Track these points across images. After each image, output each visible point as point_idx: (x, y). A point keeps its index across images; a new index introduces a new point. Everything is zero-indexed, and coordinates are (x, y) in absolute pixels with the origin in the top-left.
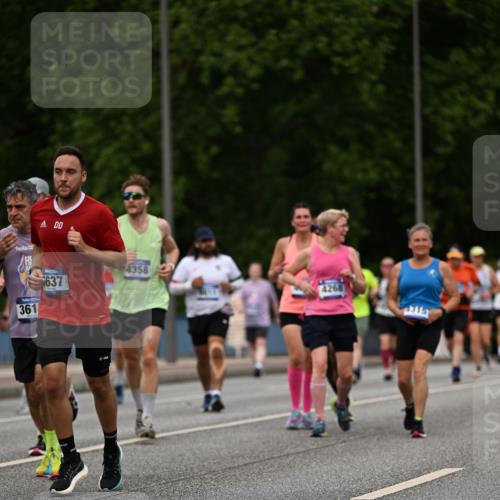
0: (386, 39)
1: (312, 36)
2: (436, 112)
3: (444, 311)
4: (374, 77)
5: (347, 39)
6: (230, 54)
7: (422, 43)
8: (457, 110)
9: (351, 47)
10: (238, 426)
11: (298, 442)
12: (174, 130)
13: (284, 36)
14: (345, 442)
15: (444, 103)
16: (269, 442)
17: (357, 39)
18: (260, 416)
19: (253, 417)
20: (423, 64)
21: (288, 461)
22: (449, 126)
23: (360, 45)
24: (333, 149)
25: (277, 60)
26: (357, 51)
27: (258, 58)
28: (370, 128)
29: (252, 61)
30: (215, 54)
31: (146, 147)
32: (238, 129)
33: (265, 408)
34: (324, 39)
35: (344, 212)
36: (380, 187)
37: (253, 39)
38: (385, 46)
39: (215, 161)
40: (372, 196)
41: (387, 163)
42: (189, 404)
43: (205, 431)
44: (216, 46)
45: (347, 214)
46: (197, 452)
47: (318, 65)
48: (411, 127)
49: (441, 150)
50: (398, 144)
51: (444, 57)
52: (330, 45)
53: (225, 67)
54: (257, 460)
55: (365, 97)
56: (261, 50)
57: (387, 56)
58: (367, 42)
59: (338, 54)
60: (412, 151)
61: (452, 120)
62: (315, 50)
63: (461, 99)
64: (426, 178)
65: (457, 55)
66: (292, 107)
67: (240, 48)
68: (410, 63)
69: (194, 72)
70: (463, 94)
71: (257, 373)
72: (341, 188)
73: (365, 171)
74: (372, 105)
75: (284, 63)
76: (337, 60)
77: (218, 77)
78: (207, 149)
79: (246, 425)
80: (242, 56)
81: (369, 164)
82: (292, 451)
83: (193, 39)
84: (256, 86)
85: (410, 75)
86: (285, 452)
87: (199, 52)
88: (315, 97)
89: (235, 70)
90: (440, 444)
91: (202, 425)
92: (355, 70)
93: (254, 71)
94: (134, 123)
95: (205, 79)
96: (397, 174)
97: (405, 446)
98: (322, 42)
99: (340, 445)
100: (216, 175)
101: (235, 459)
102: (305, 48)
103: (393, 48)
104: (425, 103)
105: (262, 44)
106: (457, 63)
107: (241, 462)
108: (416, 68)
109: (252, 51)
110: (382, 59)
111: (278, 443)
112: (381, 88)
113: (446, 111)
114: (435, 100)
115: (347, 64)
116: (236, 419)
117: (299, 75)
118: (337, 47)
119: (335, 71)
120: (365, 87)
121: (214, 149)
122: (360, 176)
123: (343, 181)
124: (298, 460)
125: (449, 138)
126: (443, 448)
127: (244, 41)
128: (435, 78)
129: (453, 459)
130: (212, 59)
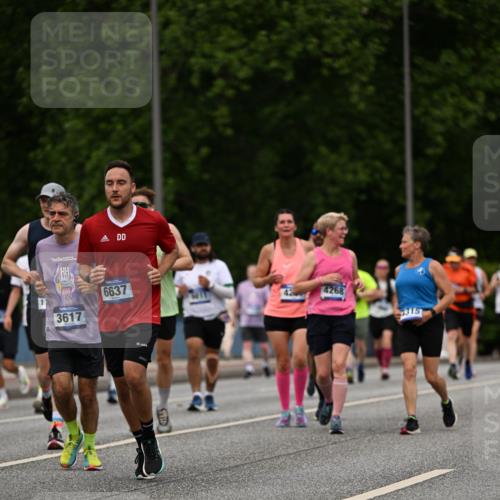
0: (377, 40)
1: (302, 37)
2: (426, 113)
3: (433, 312)
4: (364, 78)
5: (337, 39)
6: (220, 55)
7: (412, 43)
8: (448, 112)
9: (341, 48)
10: (229, 427)
11: (290, 444)
12: (164, 132)
13: (274, 38)
14: (335, 443)
15: (435, 104)
16: (259, 443)
17: (348, 39)
18: (251, 417)
19: (244, 419)
20: (413, 65)
21: (279, 462)
22: (438, 128)
23: (349, 45)
24: (323, 150)
25: (267, 61)
26: (347, 53)
27: (249, 59)
28: (361, 130)
29: (243, 62)
30: (205, 56)
31: (137, 148)
32: (229, 132)
33: (255, 409)
34: (315, 40)
35: (342, 215)
36: (371, 188)
37: (244, 40)
38: (375, 47)
39: (205, 163)
40: (363, 197)
41: (378, 164)
42: (180, 405)
43: (196, 432)
44: (207, 48)
45: (346, 217)
46: (188, 453)
47: (307, 66)
48: (402, 129)
49: (430, 151)
50: (388, 146)
51: (435, 59)
52: (320, 46)
53: (216, 69)
54: (248, 461)
55: (355, 99)
56: (252, 52)
57: (378, 57)
58: (356, 43)
59: (328, 55)
60: (402, 152)
61: (442, 121)
62: (305, 51)
63: (451, 100)
64: (416, 179)
65: (447, 57)
66: (282, 109)
67: (230, 50)
68: (400, 64)
69: (184, 73)
70: (453, 95)
71: (248, 375)
72: (331, 190)
73: (355, 172)
74: (362, 106)
75: (274, 64)
76: (327, 61)
77: (208, 78)
78: (197, 151)
79: (237, 426)
80: (233, 57)
81: (359, 165)
82: (283, 452)
83: (183, 41)
84: (246, 88)
85: (401, 76)
86: (277, 453)
87: (189, 54)
88: (306, 98)
89: (225, 72)
90: (430, 445)
91: (192, 427)
92: (346, 71)
93: (244, 73)
94: (126, 125)
95: (195, 81)
96: (387, 175)
97: (397, 447)
98: (312, 43)
99: (331, 447)
100: (206, 176)
101: (226, 461)
102: (295, 50)
103: (383, 49)
104: (415, 104)
105: (253, 45)
106: (448, 64)
107: (232, 463)
108: (407, 70)
109: (242, 52)
110: (372, 60)
111: (269, 444)
112: (371, 89)
113: (437, 112)
114: (425, 101)
115: (337, 65)
116: (228, 421)
117: (289, 77)
118: (327, 48)
119: (325, 72)
120: (355, 88)
121: (205, 151)
122: (350, 177)
123: (333, 182)
124: (289, 462)
125: (440, 139)
126: (434, 450)
127: (234, 43)
128: (426, 79)
129: (444, 461)
130: (202, 61)
